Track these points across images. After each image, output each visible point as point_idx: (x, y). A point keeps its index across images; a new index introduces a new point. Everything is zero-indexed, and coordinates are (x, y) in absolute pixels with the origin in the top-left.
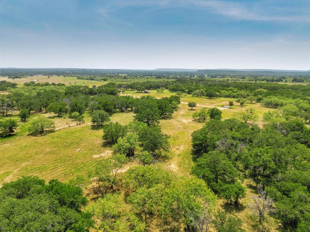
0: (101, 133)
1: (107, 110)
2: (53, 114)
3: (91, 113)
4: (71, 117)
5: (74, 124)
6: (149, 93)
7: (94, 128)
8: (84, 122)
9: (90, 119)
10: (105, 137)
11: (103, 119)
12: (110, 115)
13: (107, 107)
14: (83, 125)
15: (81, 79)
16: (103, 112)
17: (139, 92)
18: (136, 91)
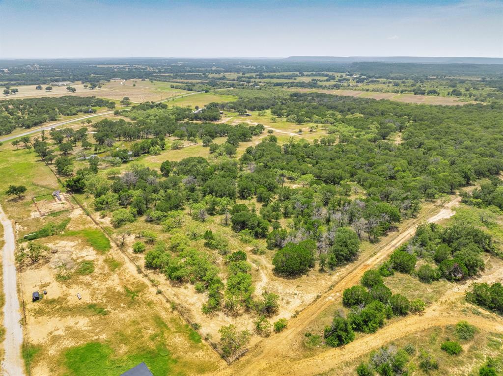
0: (208, 148)
1: (211, 136)
2: (177, 138)
3: (201, 138)
4: (188, 140)
5: (192, 144)
6: (251, 116)
7: (204, 146)
8: (197, 143)
9: (202, 141)
10: (210, 150)
11: (209, 141)
12: (213, 139)
13: (211, 134)
14: (197, 145)
15: (176, 88)
16: (209, 137)
17: (241, 115)
18: (238, 113)
